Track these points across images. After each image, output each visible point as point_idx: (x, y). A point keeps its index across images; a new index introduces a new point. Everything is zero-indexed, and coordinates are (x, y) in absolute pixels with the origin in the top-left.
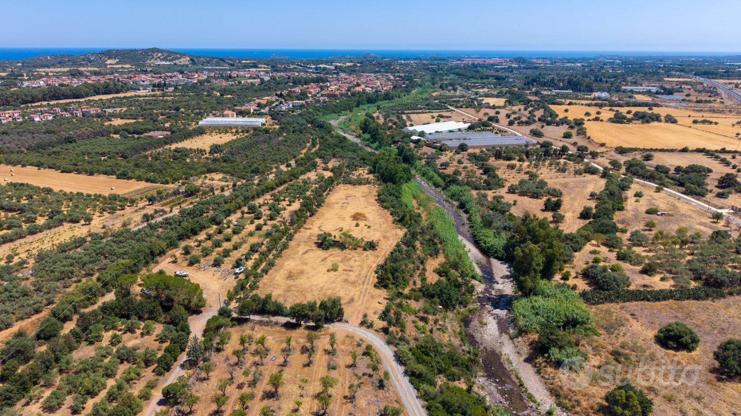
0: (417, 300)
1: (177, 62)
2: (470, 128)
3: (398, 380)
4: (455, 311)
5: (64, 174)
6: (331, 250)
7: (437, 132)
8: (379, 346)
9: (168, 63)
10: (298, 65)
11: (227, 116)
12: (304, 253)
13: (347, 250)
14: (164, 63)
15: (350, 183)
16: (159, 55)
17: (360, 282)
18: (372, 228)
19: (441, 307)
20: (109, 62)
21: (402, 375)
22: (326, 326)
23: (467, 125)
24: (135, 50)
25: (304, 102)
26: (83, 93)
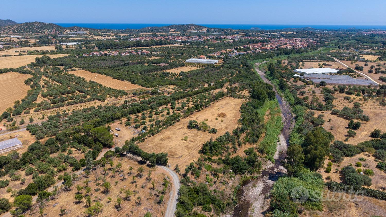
0: (219, 164)
1: (201, 31)
2: (338, 73)
3: (171, 202)
4: (243, 176)
5: (114, 79)
6: (192, 129)
7: (313, 73)
8: (175, 183)
9: (196, 31)
10: (261, 33)
11: (202, 58)
12: (178, 129)
13: (201, 131)
14: (195, 31)
15: (233, 97)
16: (194, 27)
17: (193, 148)
18: (224, 122)
19: (231, 171)
20: (171, 30)
21: (176, 200)
22: (156, 166)
23: (337, 71)
24: (184, 25)
25: (246, 53)
26: (150, 44)
